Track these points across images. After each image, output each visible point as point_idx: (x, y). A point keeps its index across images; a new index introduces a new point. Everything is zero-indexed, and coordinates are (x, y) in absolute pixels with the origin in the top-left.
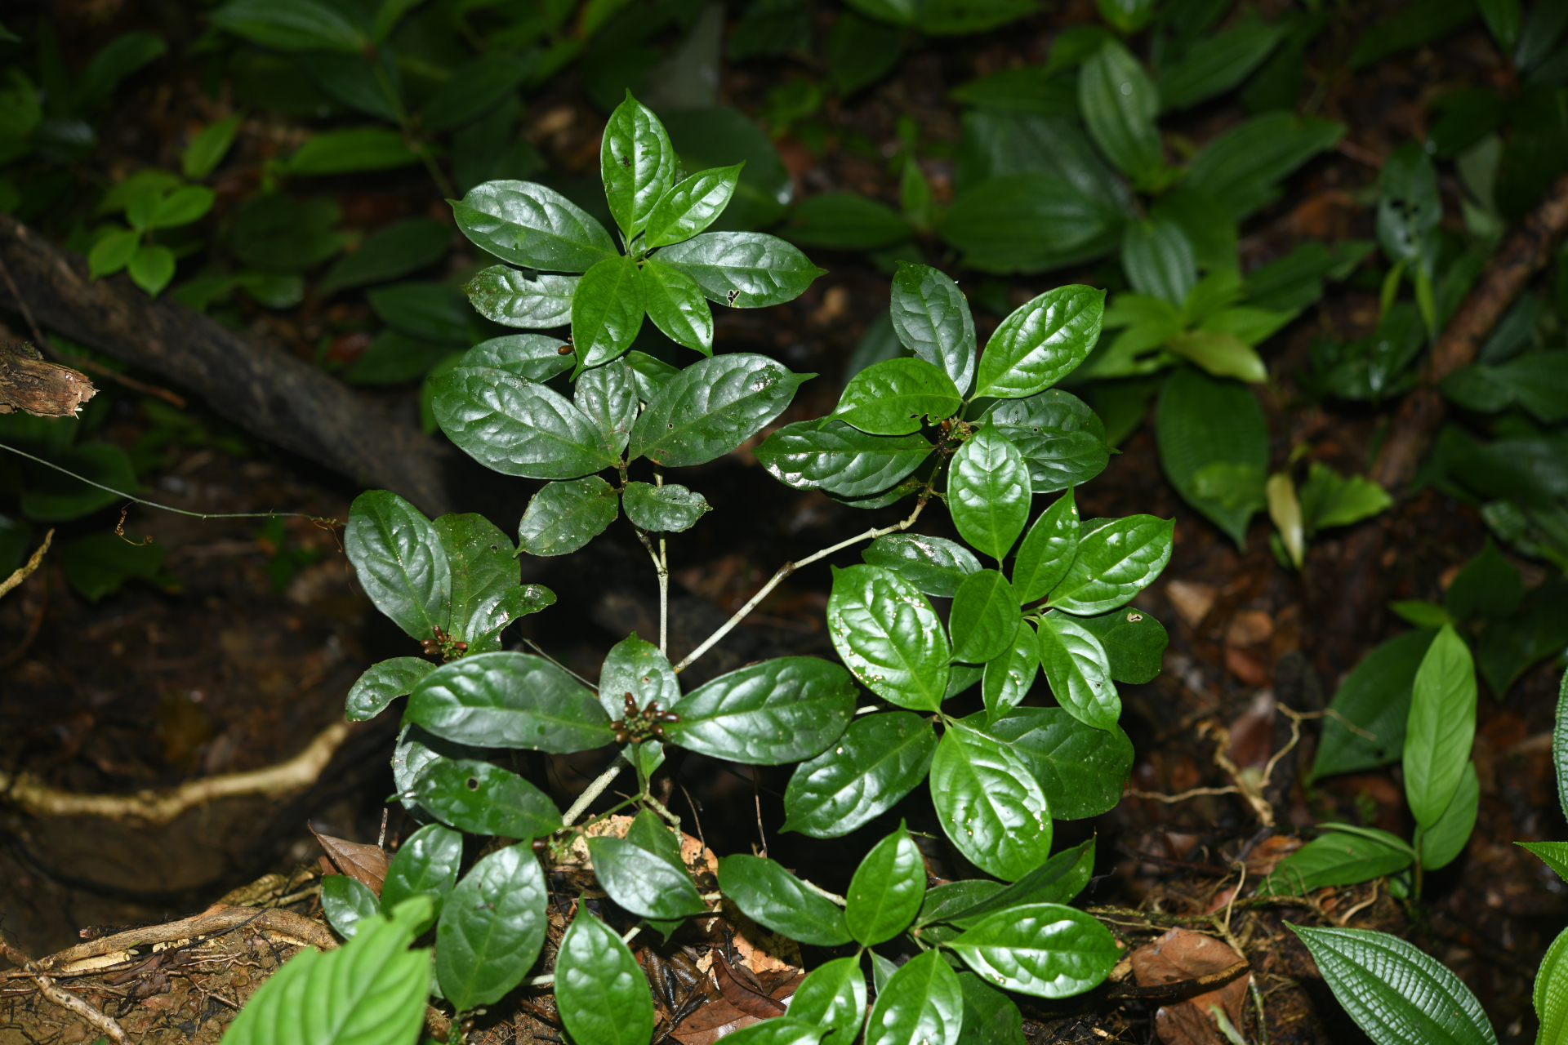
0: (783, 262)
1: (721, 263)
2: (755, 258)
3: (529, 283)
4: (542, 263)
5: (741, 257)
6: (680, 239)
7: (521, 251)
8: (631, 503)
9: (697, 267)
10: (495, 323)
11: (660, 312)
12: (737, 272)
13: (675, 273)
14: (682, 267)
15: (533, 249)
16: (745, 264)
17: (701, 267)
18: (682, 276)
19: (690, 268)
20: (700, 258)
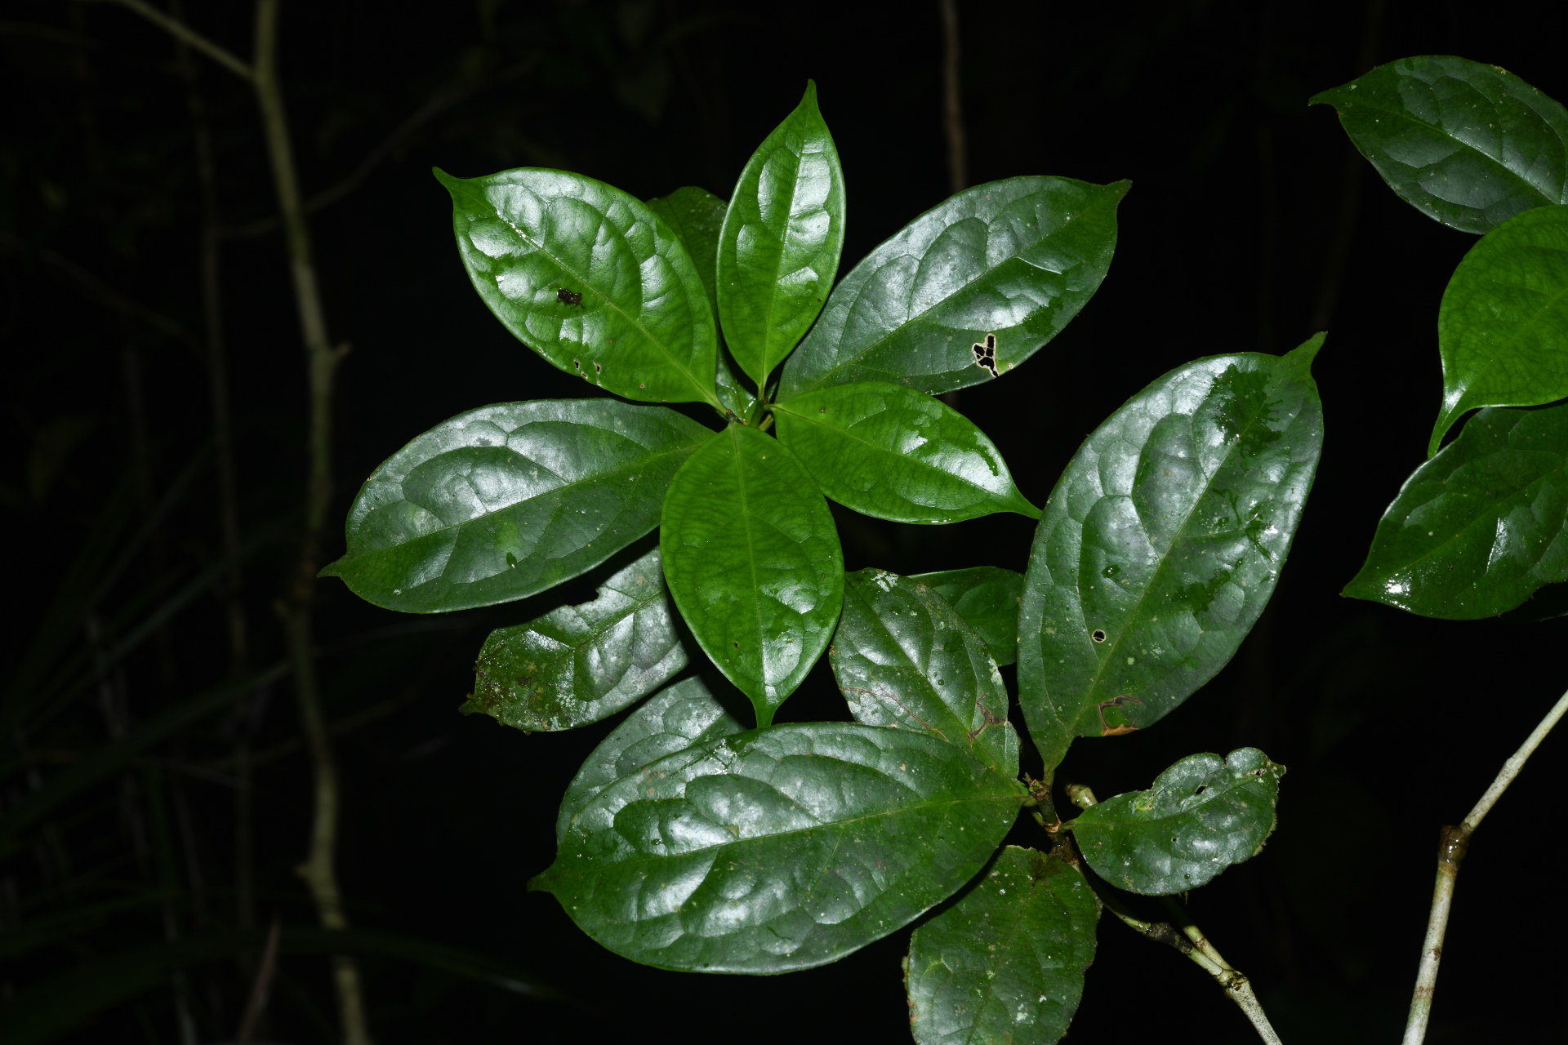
0: (1034, 222)
1: (919, 309)
2: (978, 253)
3: (587, 607)
4: (586, 555)
5: (947, 269)
6: (807, 318)
7: (527, 561)
8: (1111, 858)
9: (877, 349)
10: (576, 729)
11: (867, 486)
12: (960, 302)
13: (846, 392)
14: (851, 371)
15: (547, 541)
16: (965, 277)
17: (885, 344)
18: (864, 387)
19: (866, 362)
20: (872, 329)
